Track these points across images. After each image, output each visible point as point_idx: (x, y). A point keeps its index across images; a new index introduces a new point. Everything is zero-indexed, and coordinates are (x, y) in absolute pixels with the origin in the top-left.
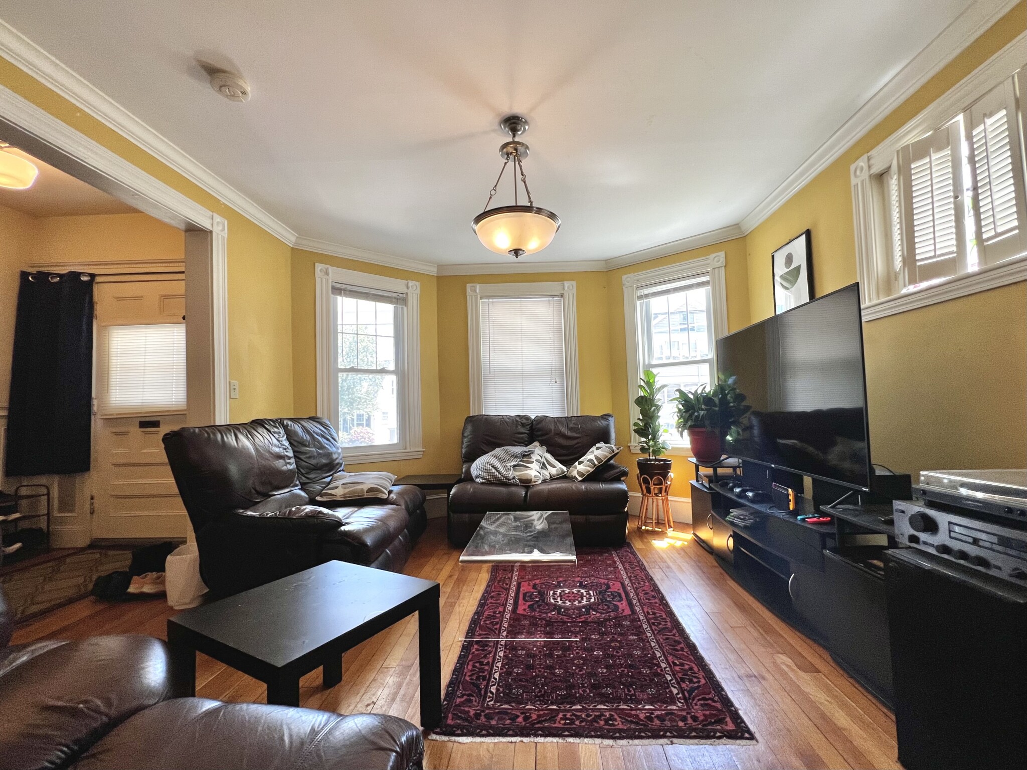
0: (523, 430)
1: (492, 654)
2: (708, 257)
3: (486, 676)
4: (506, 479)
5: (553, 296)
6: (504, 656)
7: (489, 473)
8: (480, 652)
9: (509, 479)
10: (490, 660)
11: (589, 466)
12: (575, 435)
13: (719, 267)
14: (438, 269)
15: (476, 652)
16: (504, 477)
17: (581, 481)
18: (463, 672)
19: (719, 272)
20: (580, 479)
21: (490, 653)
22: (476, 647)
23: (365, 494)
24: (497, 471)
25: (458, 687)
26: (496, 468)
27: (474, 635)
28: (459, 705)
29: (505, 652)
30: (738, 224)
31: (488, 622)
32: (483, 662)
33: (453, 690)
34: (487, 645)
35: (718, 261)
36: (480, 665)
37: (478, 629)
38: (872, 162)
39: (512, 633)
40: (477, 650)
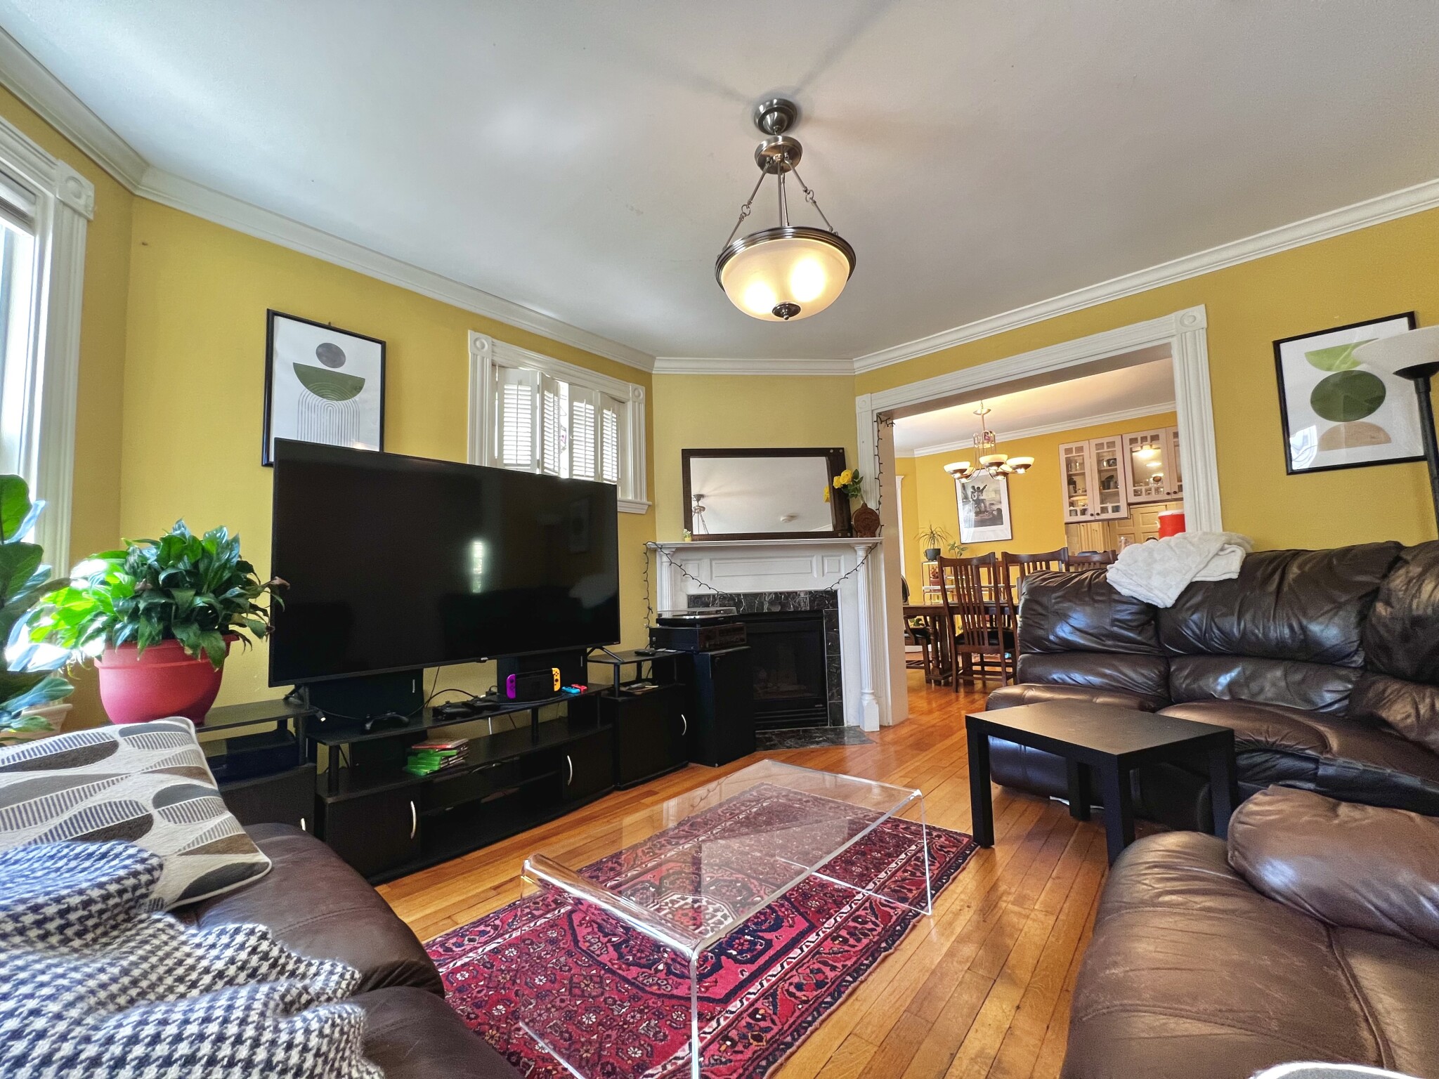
1: (893, 879)
2: (52, 159)
3: (915, 860)
6: (880, 872)
8: (908, 887)
10: (899, 873)
13: (77, 212)
15: (914, 888)
18: (940, 871)
21: (896, 881)
22: (910, 895)
25: (950, 860)
27: (904, 911)
28: (954, 846)
29: (876, 876)
31: (870, 926)
32: (910, 875)
33: (957, 860)
34: (894, 891)
35: (77, 196)
36: (915, 873)
37: (894, 918)
38: (495, 349)
39: (848, 895)
40: (910, 891)
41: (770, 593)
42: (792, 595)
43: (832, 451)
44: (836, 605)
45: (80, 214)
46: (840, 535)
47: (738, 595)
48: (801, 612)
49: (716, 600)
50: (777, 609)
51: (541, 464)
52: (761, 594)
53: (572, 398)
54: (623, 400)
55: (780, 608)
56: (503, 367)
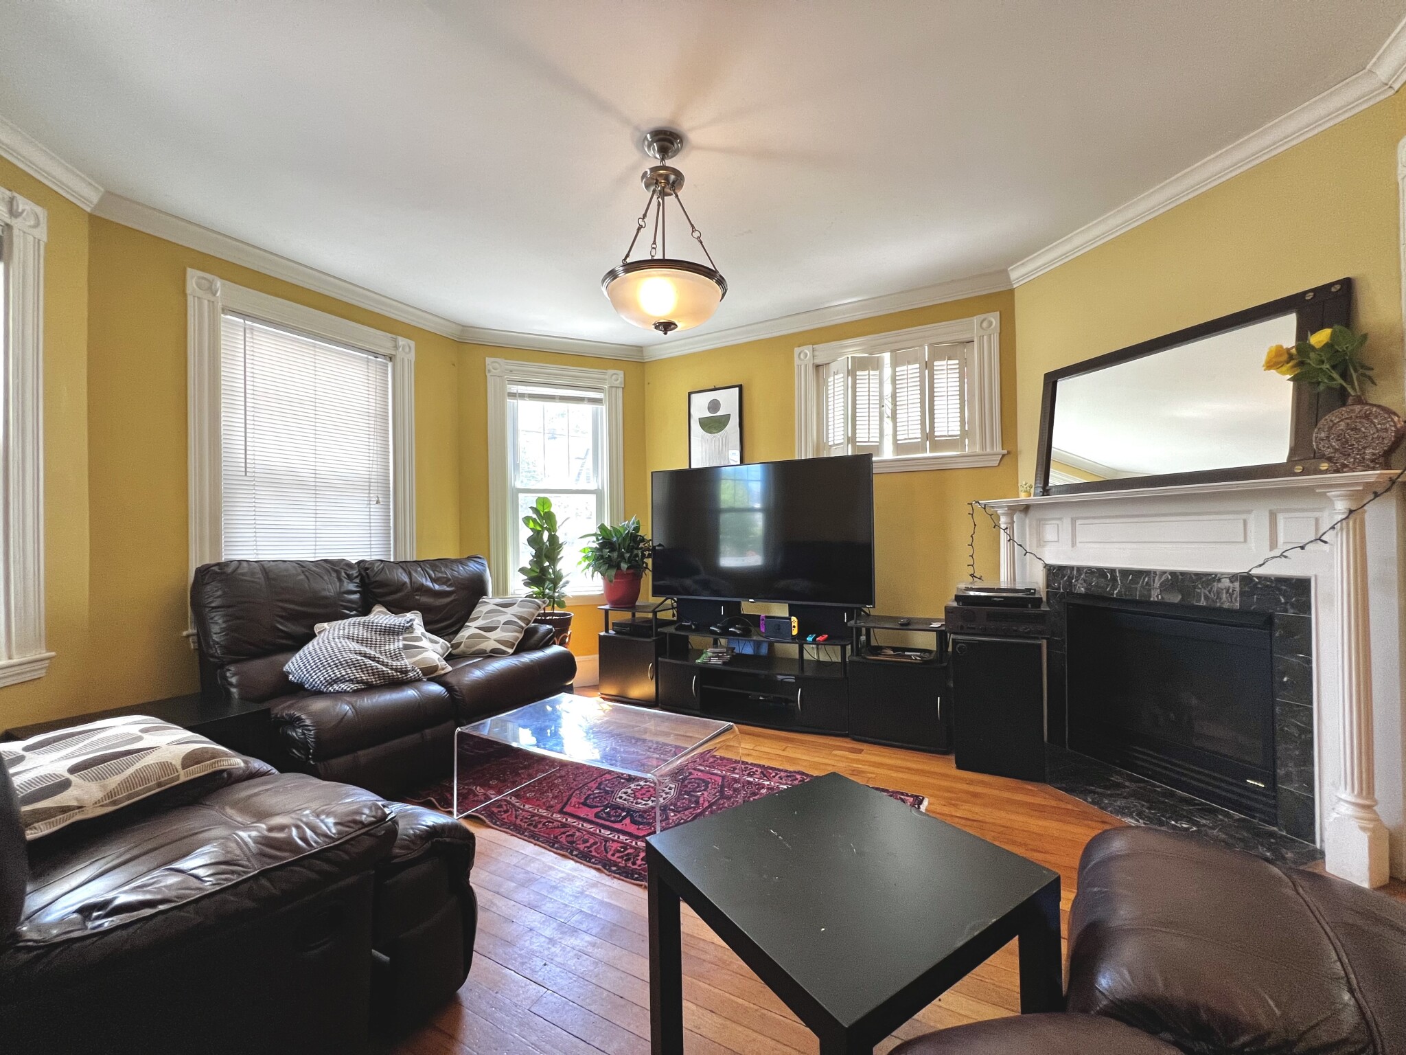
0: (352, 587)
2: (605, 371)
4: (402, 672)
5: (376, 354)
7: (364, 668)
9: (406, 672)
11: (516, 631)
12: (446, 588)
13: (616, 387)
14: (102, 200)
16: (396, 670)
17: (513, 654)
19: (616, 391)
20: (511, 651)
23: (182, 772)
24: (378, 662)
26: (373, 659)
30: (641, 347)
35: (617, 380)
38: (816, 353)
41: (1164, 572)
42: (1208, 579)
43: (1309, 296)
44: (1306, 607)
45: (619, 387)
46: (1298, 469)
47: (1112, 571)
48: (1221, 610)
49: (1080, 575)
50: (1176, 598)
51: (852, 440)
52: (1147, 573)
53: (895, 363)
54: (970, 340)
55: (1180, 597)
56: (829, 364)
